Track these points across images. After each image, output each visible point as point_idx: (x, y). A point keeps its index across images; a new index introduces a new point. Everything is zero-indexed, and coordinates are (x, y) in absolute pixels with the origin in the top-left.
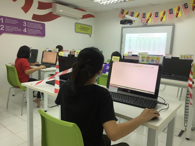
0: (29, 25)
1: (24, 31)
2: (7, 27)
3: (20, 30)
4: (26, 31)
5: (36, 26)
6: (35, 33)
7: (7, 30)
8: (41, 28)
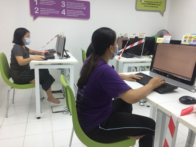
0: (69, 5)
1: (62, 13)
2: (42, 9)
3: (57, 12)
4: (64, 13)
5: (77, 6)
6: (76, 15)
7: (42, 13)
8: (84, 9)
